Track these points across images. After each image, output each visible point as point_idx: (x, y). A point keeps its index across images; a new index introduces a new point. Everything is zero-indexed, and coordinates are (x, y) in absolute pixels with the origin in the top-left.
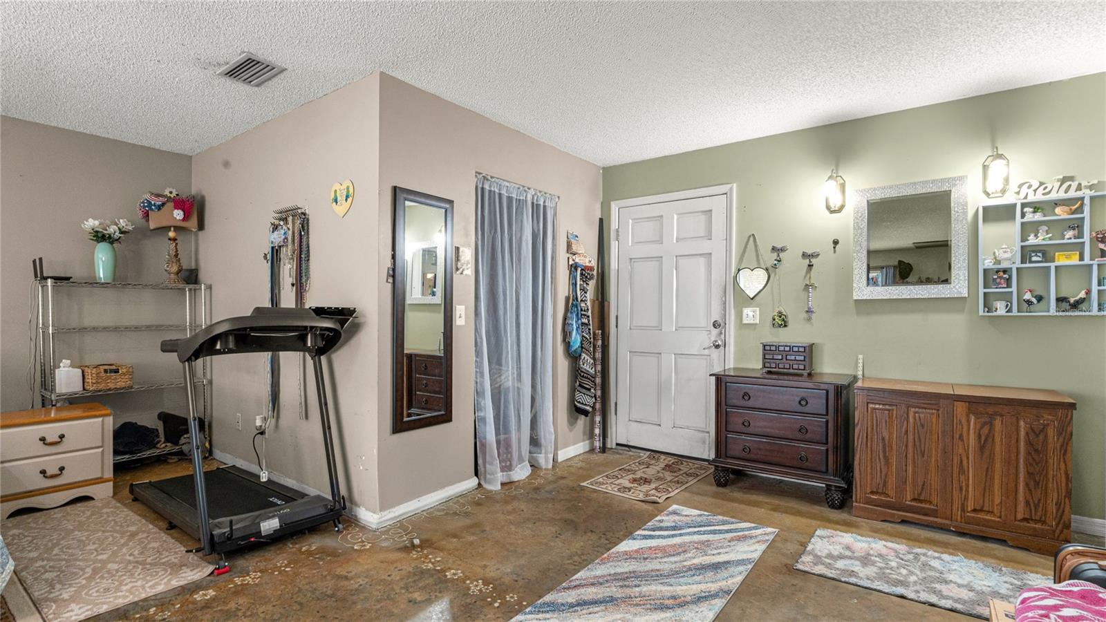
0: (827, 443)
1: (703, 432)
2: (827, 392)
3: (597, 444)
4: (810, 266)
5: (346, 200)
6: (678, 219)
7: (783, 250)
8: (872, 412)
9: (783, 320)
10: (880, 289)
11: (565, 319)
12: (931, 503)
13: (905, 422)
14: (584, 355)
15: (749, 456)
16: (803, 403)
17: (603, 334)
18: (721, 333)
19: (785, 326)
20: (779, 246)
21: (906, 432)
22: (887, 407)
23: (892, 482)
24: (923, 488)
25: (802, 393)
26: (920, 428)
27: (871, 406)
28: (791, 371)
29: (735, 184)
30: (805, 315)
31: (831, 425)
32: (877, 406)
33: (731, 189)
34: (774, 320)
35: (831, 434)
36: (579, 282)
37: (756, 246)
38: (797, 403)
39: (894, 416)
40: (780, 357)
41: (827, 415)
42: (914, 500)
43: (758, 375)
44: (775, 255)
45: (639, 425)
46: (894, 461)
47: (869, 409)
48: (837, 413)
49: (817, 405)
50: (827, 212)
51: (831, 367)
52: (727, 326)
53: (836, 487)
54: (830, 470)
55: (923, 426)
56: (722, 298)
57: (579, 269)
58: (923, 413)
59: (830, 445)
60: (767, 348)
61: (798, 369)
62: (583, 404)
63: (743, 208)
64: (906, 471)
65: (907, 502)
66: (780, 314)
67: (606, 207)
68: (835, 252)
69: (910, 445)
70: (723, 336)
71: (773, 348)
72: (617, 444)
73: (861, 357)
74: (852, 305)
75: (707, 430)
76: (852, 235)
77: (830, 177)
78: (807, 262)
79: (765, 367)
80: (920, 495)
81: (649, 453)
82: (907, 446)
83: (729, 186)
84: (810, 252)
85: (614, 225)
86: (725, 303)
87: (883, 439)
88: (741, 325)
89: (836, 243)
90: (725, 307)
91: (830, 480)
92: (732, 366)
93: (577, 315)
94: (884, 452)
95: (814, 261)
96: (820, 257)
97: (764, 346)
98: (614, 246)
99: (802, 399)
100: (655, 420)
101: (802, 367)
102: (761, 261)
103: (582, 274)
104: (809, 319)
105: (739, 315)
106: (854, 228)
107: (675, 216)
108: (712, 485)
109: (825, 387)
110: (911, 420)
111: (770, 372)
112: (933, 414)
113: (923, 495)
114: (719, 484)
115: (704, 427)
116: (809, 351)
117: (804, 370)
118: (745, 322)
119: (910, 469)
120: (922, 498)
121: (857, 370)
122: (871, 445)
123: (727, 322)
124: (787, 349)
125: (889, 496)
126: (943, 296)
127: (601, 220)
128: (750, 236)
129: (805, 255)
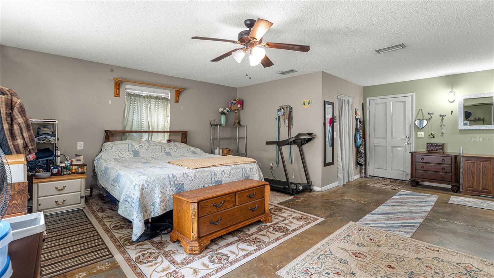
0: (452, 173)
1: (403, 171)
2: (452, 157)
3: (364, 175)
4: (443, 119)
5: (309, 104)
6: (392, 104)
7: (432, 114)
8: (468, 163)
9: (433, 136)
10: (468, 126)
11: (355, 136)
12: (488, 190)
13: (479, 166)
14: (361, 147)
15: (424, 177)
16: (443, 161)
17: (365, 140)
18: (409, 140)
19: (434, 138)
20: (431, 113)
21: (480, 169)
22: (473, 162)
23: (475, 183)
24: (486, 185)
25: (443, 158)
26: (484, 168)
27: (467, 161)
28: (437, 151)
29: (414, 93)
30: (441, 134)
31: (453, 168)
32: (470, 161)
33: (413, 95)
34: (429, 136)
35: (453, 170)
36: (359, 124)
37: (422, 112)
38: (441, 161)
39: (475, 164)
40: (433, 147)
41: (452, 164)
42: (483, 189)
43: (425, 152)
44: (429, 115)
45: (378, 169)
46: (475, 178)
47: (467, 162)
48: (455, 164)
49: (448, 161)
50: (449, 102)
51: (450, 150)
52: (412, 138)
53: (455, 186)
54: (453, 180)
55: (485, 167)
56: (410, 129)
57: (359, 120)
58: (485, 163)
59: (453, 174)
60: (428, 144)
61: (440, 151)
62: (361, 162)
63: (417, 101)
64: (480, 180)
65: (481, 190)
66: (432, 134)
67: (365, 99)
68: (452, 115)
69: (481, 173)
70: (410, 141)
71: (430, 144)
72: (369, 176)
73: (461, 147)
74: (458, 131)
75: (404, 171)
76: (458, 110)
77: (450, 92)
78: (441, 118)
79: (427, 150)
80: (485, 187)
81: (382, 178)
82: (480, 173)
83: (412, 94)
84: (442, 115)
85: (368, 105)
86: (411, 130)
87: (472, 171)
88: (417, 137)
89: (452, 112)
90: (411, 132)
91: (453, 184)
92: (414, 150)
93: (359, 134)
94: (472, 175)
95: (444, 117)
96: (446, 117)
97: (427, 144)
98: (368, 112)
99: (443, 160)
100: (384, 168)
101: (441, 150)
102: (424, 117)
103: (359, 121)
104: (442, 136)
105: (416, 134)
106: (459, 107)
107: (392, 103)
108: (410, 186)
109: (451, 156)
110: (481, 165)
111: (428, 152)
112: (489, 163)
113: (486, 187)
114: (412, 186)
115: (403, 169)
116: (443, 145)
117: (442, 151)
118: (418, 136)
119: (481, 180)
120: (485, 188)
121: (461, 151)
122: (468, 173)
123: (412, 136)
124: (436, 145)
125: (474, 188)
126: (491, 129)
127: (363, 103)
128: (420, 110)
129: (440, 116)
